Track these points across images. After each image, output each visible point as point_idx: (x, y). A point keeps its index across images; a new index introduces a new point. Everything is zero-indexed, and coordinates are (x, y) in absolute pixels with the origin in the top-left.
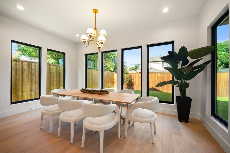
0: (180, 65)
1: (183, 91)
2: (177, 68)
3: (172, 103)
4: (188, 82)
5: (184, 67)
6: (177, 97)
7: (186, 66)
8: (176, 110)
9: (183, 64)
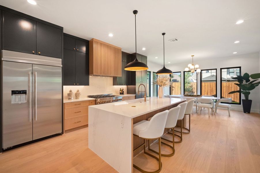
0: (244, 82)
1: (247, 96)
2: (242, 84)
3: (240, 104)
4: (250, 91)
5: (247, 83)
6: (242, 100)
7: (249, 82)
8: (242, 108)
9: (247, 82)
